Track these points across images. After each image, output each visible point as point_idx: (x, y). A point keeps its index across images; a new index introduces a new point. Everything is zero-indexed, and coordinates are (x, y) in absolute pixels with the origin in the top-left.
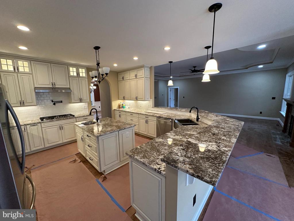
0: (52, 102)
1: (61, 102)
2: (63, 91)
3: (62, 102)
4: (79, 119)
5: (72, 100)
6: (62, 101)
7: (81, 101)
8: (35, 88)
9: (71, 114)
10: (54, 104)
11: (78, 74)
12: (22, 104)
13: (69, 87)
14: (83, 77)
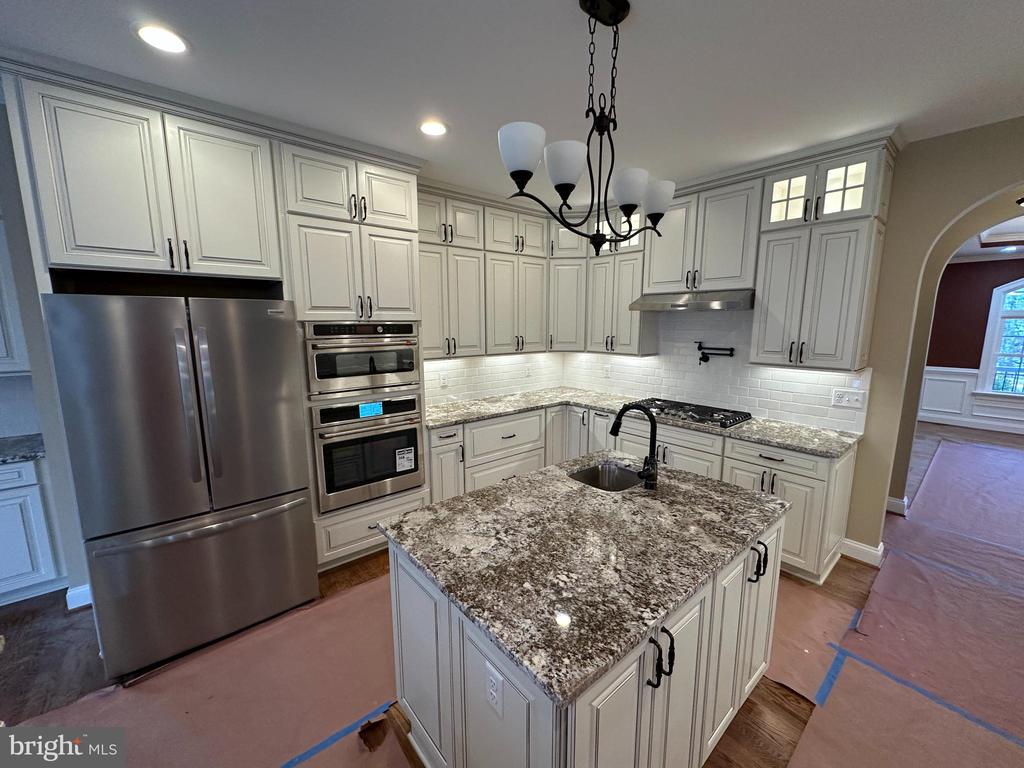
0: (700, 348)
1: (731, 352)
2: (716, 305)
3: (731, 355)
4: (738, 449)
5: (753, 351)
6: (732, 350)
7: (797, 356)
8: (644, 296)
9: (747, 416)
10: (705, 358)
11: (813, 203)
12: (610, 346)
13: (750, 285)
14: (844, 218)
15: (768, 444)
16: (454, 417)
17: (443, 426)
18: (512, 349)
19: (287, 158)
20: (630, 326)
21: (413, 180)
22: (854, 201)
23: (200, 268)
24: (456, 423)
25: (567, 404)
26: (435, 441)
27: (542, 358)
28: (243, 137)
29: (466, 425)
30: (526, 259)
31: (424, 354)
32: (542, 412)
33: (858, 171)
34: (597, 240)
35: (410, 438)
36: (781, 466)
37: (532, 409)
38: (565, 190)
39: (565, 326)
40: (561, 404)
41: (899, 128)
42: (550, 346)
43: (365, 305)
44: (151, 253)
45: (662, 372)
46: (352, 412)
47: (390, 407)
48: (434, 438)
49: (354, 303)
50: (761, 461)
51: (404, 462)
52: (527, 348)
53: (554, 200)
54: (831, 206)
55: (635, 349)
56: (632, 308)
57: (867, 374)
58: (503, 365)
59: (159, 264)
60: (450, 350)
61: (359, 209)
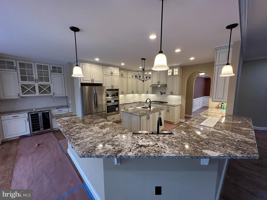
3: (165, 94)
4: (164, 106)
5: (167, 93)
7: (172, 93)
8: (152, 85)
9: (167, 102)
10: (161, 94)
11: (173, 73)
12: (147, 92)
13: (166, 84)
14: (176, 75)
15: (168, 105)
16: (123, 103)
17: (122, 104)
18: (132, 93)
19: (104, 68)
20: (150, 89)
21: (119, 69)
22: (177, 73)
23: (95, 82)
24: (124, 104)
25: (141, 102)
26: (121, 107)
27: (136, 94)
28: (99, 66)
29: (125, 105)
30: (134, 79)
31: (119, 94)
32: (137, 103)
33: (177, 70)
34: (143, 81)
35: (117, 106)
36: (169, 108)
37: (135, 103)
38: (140, 77)
39: (140, 89)
40: (140, 102)
41: (181, 65)
42: (138, 92)
43: (112, 86)
44: (90, 81)
45: (156, 97)
46: (110, 102)
47: (115, 101)
48: (121, 106)
49: (111, 86)
50: (167, 108)
51: (117, 109)
52: (134, 93)
53: (139, 78)
54: (175, 74)
55: (151, 93)
56: (150, 86)
57: (181, 95)
58: (130, 96)
59: (90, 82)
60: (122, 93)
61: (112, 74)
